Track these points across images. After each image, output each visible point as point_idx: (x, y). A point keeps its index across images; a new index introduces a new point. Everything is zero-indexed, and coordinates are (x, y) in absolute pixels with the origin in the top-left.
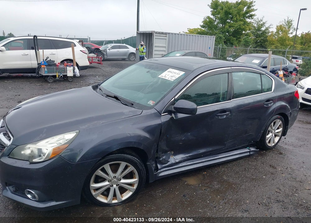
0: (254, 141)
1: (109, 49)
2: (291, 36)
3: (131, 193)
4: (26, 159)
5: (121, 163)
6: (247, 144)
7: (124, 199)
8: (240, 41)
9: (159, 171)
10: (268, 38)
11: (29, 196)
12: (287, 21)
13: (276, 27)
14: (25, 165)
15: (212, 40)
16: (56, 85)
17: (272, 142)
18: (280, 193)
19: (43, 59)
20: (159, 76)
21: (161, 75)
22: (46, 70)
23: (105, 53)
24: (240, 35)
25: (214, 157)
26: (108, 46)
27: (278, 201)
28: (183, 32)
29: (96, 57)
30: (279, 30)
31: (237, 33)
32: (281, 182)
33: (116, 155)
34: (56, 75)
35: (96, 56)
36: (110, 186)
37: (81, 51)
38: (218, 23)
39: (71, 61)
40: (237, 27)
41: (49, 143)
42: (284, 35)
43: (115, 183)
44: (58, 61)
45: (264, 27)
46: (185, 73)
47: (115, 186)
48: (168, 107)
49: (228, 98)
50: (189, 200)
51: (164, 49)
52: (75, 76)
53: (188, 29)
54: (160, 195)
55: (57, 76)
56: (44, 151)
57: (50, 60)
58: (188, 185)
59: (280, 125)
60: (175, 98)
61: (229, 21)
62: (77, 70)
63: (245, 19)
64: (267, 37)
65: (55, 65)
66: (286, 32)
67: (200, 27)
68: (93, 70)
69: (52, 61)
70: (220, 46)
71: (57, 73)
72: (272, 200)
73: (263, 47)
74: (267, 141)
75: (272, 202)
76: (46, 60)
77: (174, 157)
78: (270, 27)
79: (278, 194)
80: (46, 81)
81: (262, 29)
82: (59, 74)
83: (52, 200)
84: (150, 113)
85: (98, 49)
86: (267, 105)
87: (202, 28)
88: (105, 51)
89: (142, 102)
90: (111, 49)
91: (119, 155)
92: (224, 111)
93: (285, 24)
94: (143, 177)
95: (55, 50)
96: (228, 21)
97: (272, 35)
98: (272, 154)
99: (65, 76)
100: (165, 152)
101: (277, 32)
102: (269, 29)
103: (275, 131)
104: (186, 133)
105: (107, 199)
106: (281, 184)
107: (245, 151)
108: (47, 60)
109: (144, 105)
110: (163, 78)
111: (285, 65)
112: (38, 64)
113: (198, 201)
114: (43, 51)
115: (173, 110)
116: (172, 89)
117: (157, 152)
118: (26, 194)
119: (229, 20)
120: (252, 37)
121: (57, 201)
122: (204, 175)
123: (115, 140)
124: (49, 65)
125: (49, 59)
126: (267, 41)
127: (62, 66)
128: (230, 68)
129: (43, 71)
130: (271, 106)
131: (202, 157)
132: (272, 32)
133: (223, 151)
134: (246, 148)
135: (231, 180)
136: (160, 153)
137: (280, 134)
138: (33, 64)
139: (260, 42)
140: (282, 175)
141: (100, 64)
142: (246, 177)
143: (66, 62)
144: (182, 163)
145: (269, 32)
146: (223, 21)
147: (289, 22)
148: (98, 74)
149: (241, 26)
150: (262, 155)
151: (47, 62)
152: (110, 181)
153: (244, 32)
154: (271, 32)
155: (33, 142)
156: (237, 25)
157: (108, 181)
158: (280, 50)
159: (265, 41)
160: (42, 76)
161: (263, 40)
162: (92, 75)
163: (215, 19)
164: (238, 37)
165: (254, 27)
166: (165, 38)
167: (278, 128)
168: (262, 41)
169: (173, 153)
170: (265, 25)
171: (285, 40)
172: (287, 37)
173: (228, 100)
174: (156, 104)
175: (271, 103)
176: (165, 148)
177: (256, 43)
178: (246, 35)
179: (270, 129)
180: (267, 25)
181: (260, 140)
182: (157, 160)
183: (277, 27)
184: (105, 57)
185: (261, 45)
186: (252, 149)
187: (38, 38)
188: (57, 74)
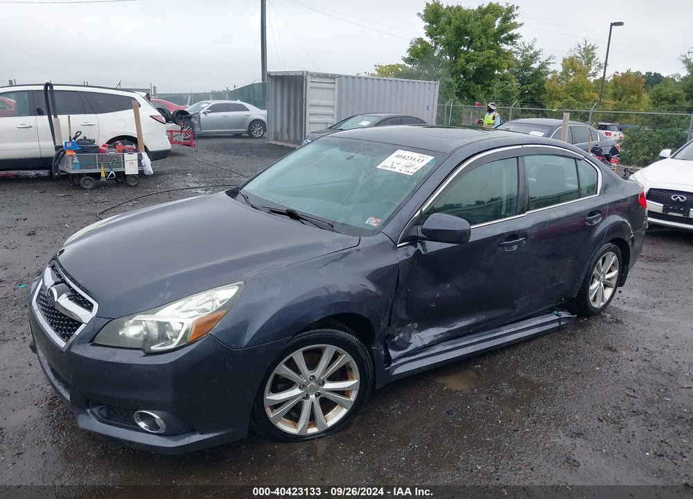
0: (566, 299)
1: (204, 113)
2: (592, 79)
3: (344, 412)
4: (135, 347)
5: (324, 348)
6: (553, 305)
7: (330, 423)
8: (489, 93)
9: (393, 364)
10: (545, 86)
11: (142, 425)
12: (584, 49)
13: (562, 62)
14: (136, 358)
15: (432, 90)
16: (103, 195)
17: (599, 299)
18: (634, 397)
19: (70, 137)
20: (379, 167)
21: (383, 164)
22: (76, 160)
23: (196, 122)
24: (490, 80)
25: (494, 333)
26: (203, 106)
27: (636, 413)
28: (366, 73)
29: (181, 131)
30: (569, 69)
31: (483, 75)
32: (632, 376)
33: (317, 330)
34: (100, 173)
35: (179, 128)
36: (304, 398)
38: (442, 53)
39: (132, 140)
40: (483, 61)
41: (182, 309)
42: (580, 78)
43: (312, 390)
44: (101, 142)
45: (538, 61)
46: (433, 158)
47: (312, 397)
48: (410, 229)
49: (519, 209)
50: (460, 419)
51: (330, 111)
52: (142, 174)
53: (376, 66)
54: (400, 413)
55: (103, 175)
56: (176, 326)
57: (85, 138)
58: (450, 391)
59: (613, 265)
60: (421, 211)
61: (465, 49)
62: (146, 160)
63: (498, 45)
64: (544, 82)
65: (96, 149)
66: (584, 72)
67: (403, 63)
68: (175, 159)
69: (90, 140)
70: (449, 103)
71: (102, 168)
72: (624, 412)
73: (535, 103)
74: (591, 298)
75: (625, 415)
76: (75, 138)
77: (418, 334)
78: (549, 61)
79: (632, 399)
80: (79, 187)
81: (532, 66)
82: (108, 170)
83: (193, 431)
84: (376, 243)
85: (184, 113)
86: (591, 222)
87: (407, 65)
88: (197, 116)
89: (354, 221)
90: (210, 112)
91: (323, 330)
92: (513, 236)
93: (579, 55)
94: (369, 375)
95: (94, 115)
96: (462, 48)
97: (553, 78)
98: (602, 324)
99: (122, 175)
100: (403, 324)
101: (565, 72)
102: (548, 66)
103: (604, 276)
104: (442, 284)
105: (296, 427)
106: (634, 381)
107: (549, 320)
108: (78, 138)
109: (358, 228)
110: (388, 169)
111: (595, 142)
112: (57, 148)
113: (479, 422)
114: (69, 117)
115: (421, 235)
116: (414, 192)
117: (389, 325)
118: (137, 422)
119: (465, 46)
120: (514, 84)
121: (202, 433)
122: (477, 370)
123: (316, 300)
124: (83, 150)
125: (81, 137)
126: (544, 91)
127: (112, 152)
128: (520, 147)
129: (70, 162)
130: (598, 225)
131: (470, 334)
132: (554, 72)
133: (512, 320)
134: (551, 312)
135: (534, 378)
136: (394, 326)
137: (614, 282)
138: (46, 147)
139: (530, 93)
140: (631, 362)
141: (189, 146)
142: (563, 371)
143: (119, 143)
144: (435, 347)
145: (548, 73)
146: (453, 49)
147: (588, 50)
148: (191, 167)
149: (491, 59)
150: (582, 326)
151: (78, 142)
152: (304, 386)
153: (496, 72)
154: (552, 73)
155: (145, 308)
156: (482, 57)
157: (300, 388)
158: (577, 110)
159: (540, 90)
160: (67, 177)
161: (537, 90)
162: (178, 171)
163: (433, 45)
164: (486, 82)
165: (516, 61)
166: (332, 86)
167: (610, 271)
168: (534, 92)
169: (416, 327)
170: (539, 56)
171: (581, 90)
172: (586, 83)
173: (519, 214)
174: (385, 224)
175: (599, 217)
176: (403, 315)
177: (522, 95)
178: (503, 79)
179: (595, 271)
180: (543, 58)
181: (579, 294)
182: (388, 342)
183: (564, 60)
184: (197, 130)
185: (533, 99)
186: (564, 315)
187: (55, 88)
188: (103, 171)
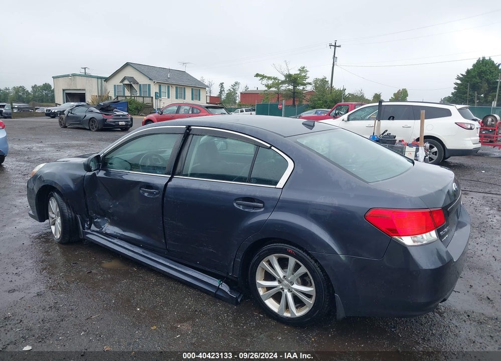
37: (456, 123)
92: (150, 186)
103: (291, 284)
117: (87, 208)
175: (258, 207)
186: (225, 287)
